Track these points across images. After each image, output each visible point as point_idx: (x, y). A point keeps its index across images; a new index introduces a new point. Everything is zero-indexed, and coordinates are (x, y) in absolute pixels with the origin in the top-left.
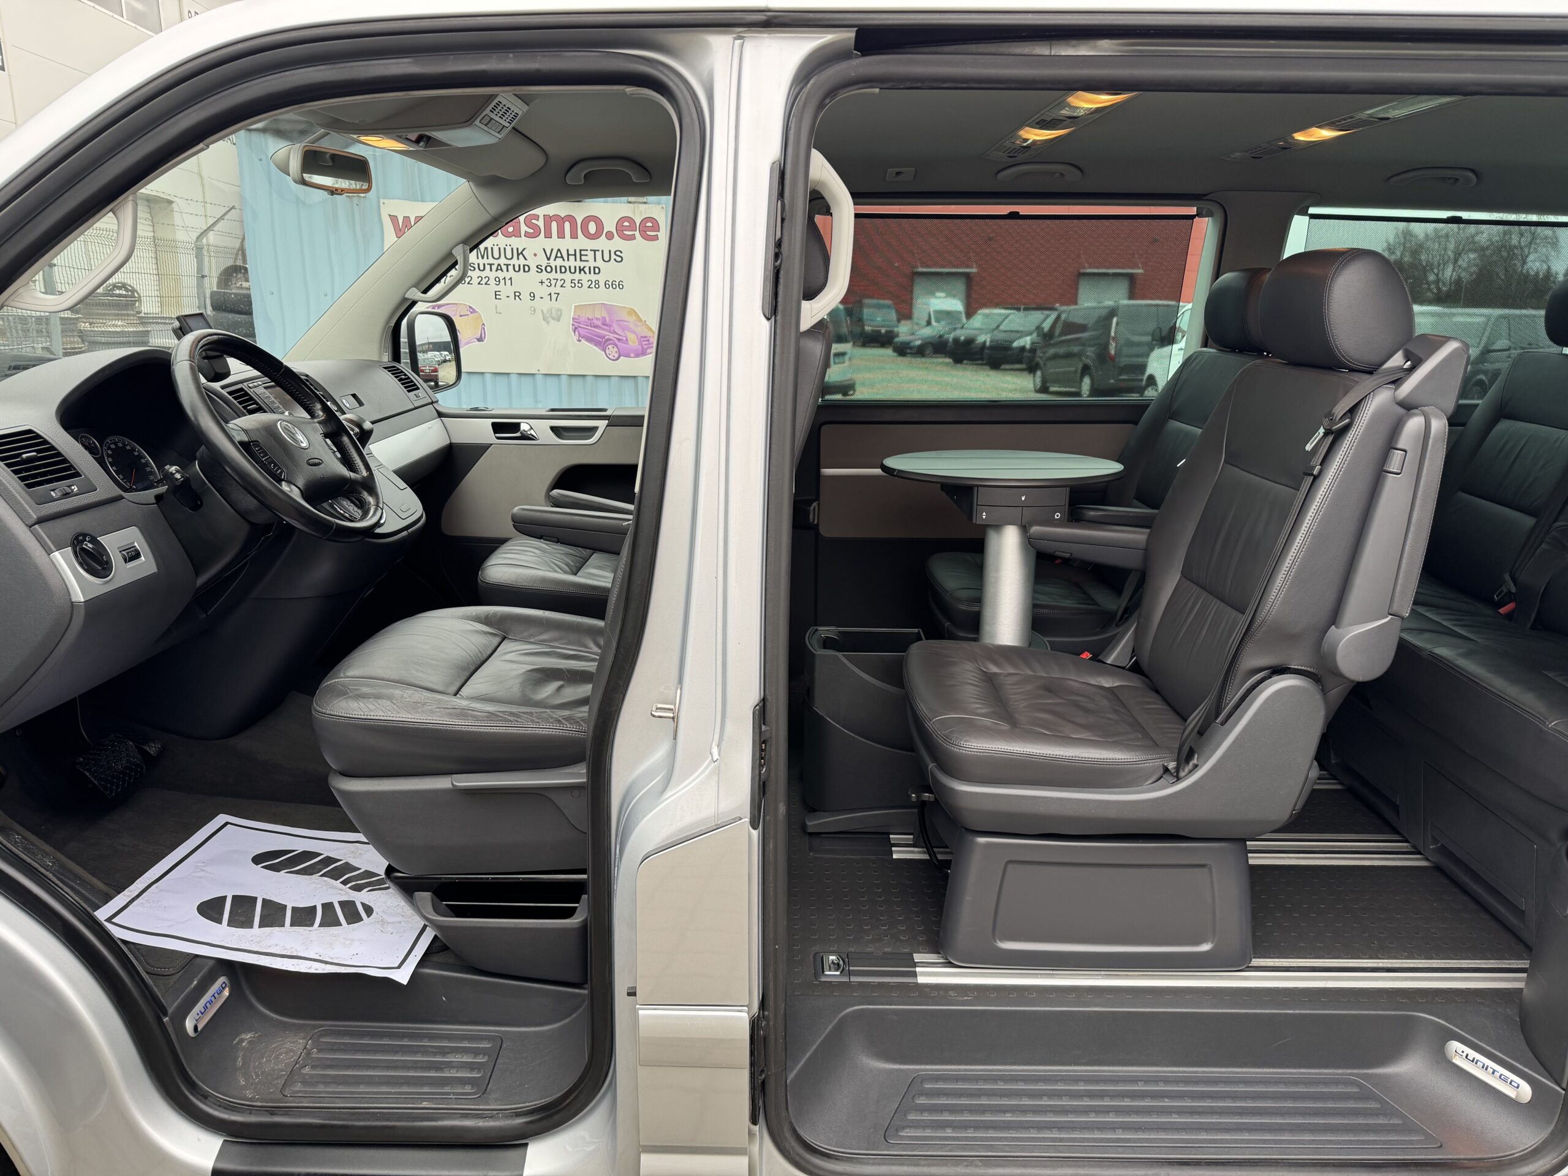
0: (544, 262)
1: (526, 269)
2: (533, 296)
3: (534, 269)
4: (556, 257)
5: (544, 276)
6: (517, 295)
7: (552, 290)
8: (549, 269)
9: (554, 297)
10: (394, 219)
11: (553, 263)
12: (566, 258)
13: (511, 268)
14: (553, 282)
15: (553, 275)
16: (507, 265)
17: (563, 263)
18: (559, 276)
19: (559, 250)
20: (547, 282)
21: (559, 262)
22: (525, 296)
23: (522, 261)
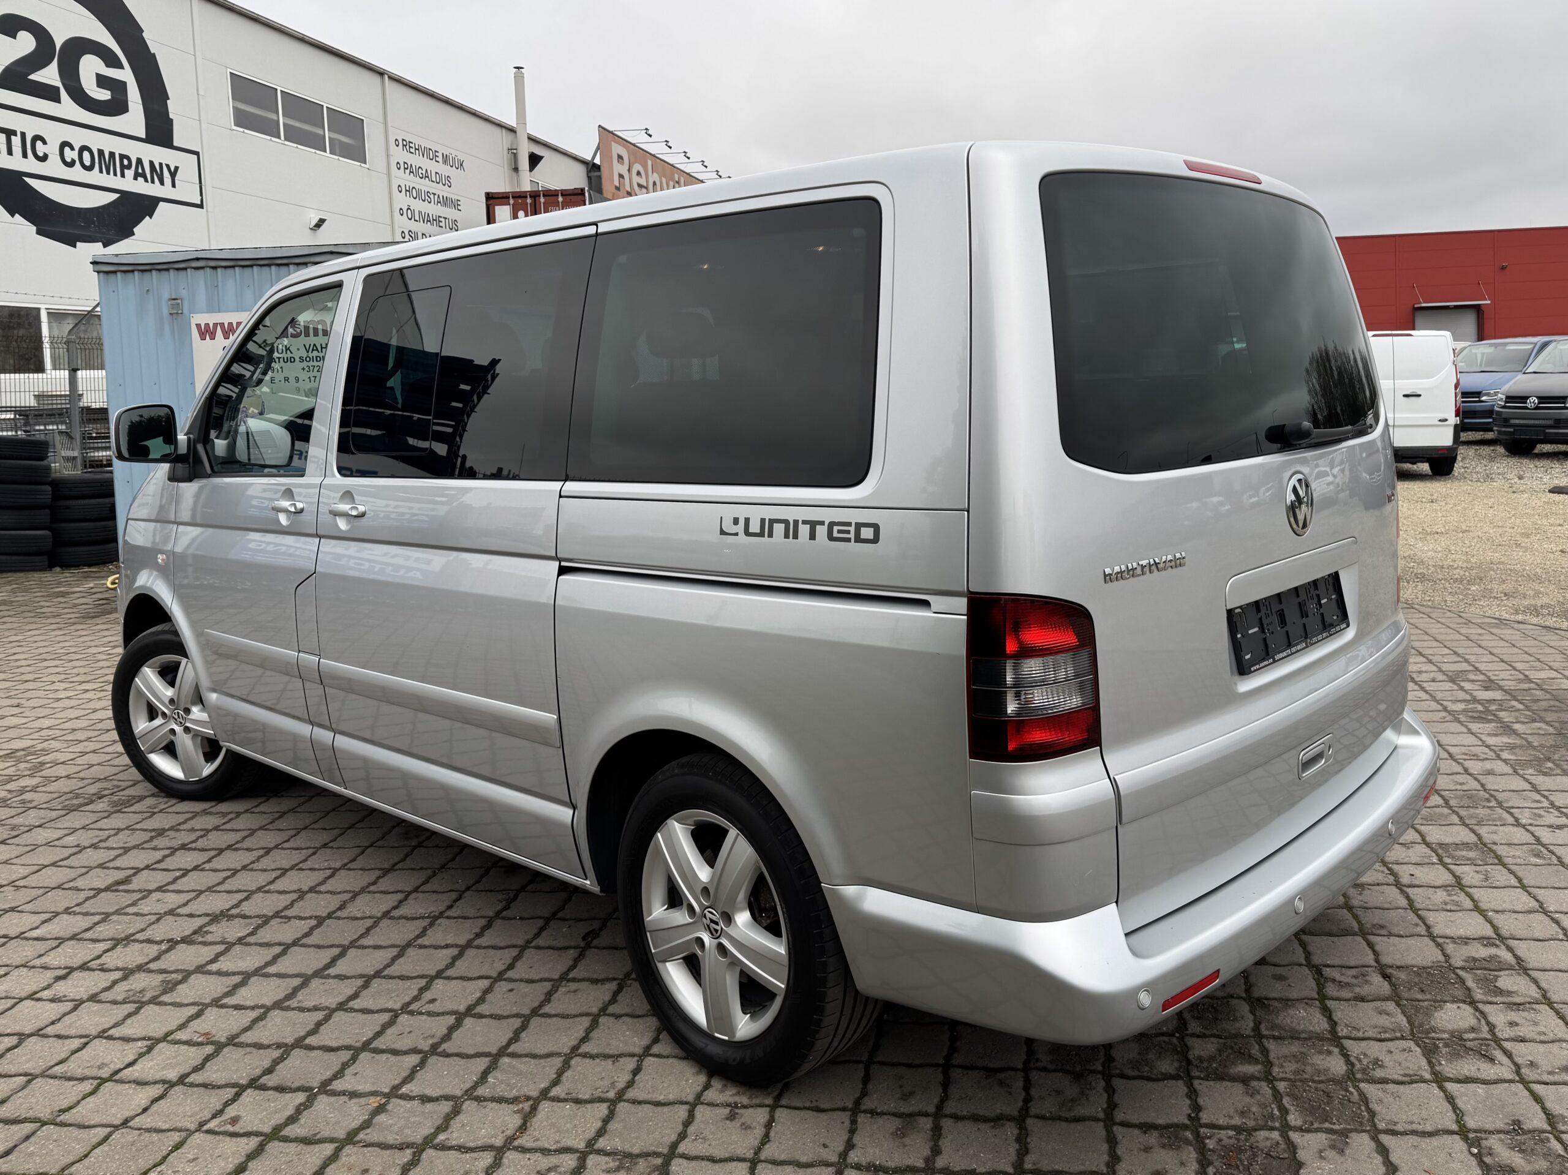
0: (305, 355)
1: (292, 360)
2: (297, 379)
3: (297, 359)
4: (313, 350)
5: (305, 364)
6: (287, 379)
7: (311, 374)
8: (308, 359)
9: (313, 379)
10: (198, 326)
11: (310, 355)
12: (320, 349)
13: (281, 360)
14: (311, 368)
15: (311, 363)
16: (279, 358)
17: (318, 354)
18: (315, 363)
19: (315, 345)
20: (307, 369)
21: (315, 353)
22: (292, 380)
23: (289, 355)
